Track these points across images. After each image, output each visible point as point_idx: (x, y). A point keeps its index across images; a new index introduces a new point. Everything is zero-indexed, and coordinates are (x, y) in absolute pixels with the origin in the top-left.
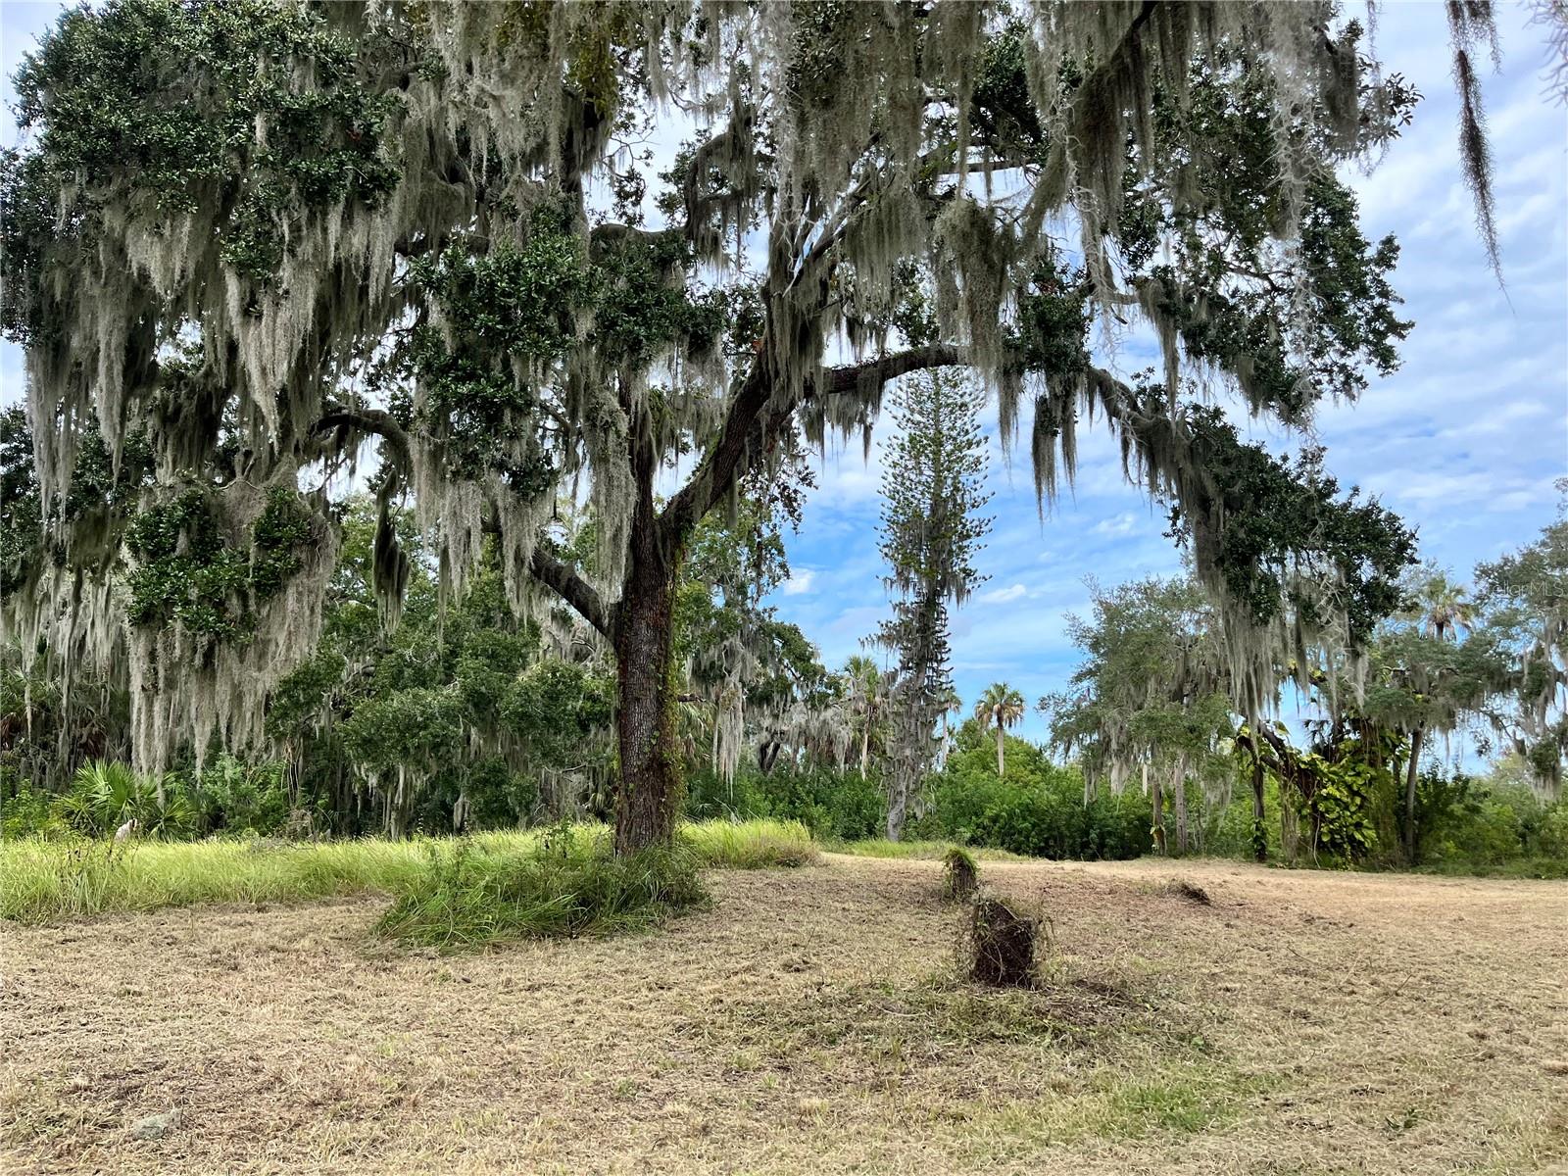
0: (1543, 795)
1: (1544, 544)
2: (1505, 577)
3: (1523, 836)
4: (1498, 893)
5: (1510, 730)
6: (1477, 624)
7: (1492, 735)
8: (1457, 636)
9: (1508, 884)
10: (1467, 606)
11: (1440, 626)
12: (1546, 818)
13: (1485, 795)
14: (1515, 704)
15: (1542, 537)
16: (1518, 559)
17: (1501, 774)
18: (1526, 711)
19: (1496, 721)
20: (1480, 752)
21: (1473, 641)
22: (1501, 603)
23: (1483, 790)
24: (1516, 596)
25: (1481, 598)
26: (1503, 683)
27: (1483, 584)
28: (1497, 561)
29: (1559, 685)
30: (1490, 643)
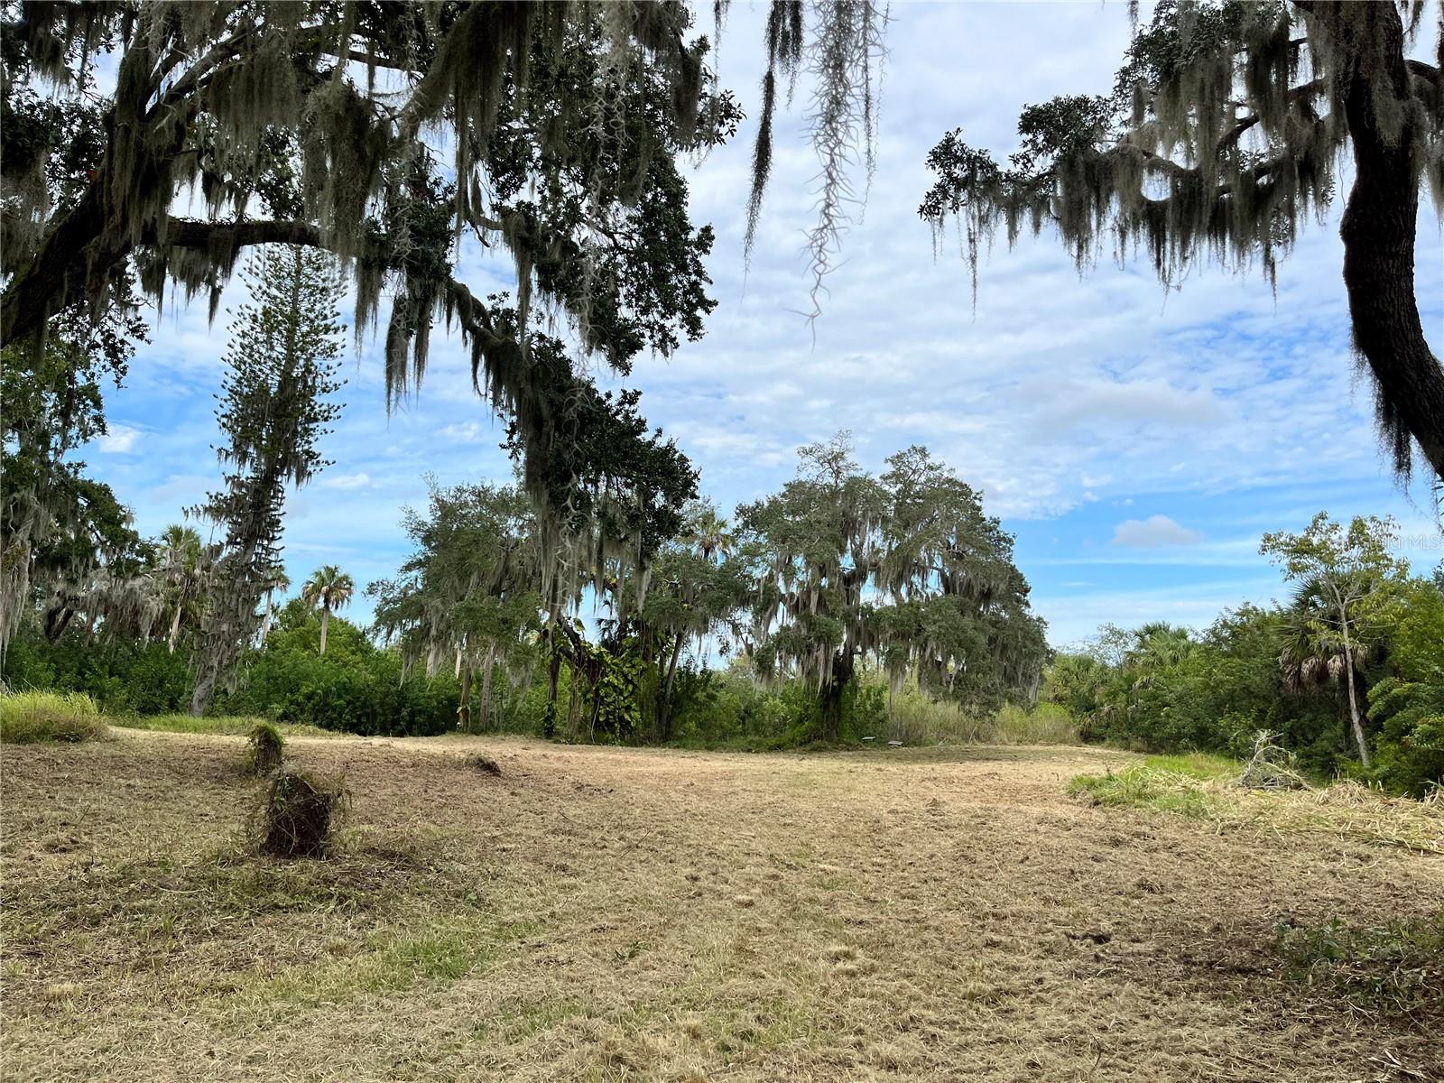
0: (760, 688)
1: (784, 495)
2: (755, 517)
3: (743, 719)
4: (721, 763)
5: (744, 636)
6: (733, 551)
7: (731, 639)
8: (718, 559)
9: (728, 756)
10: (727, 536)
11: (707, 551)
12: (760, 705)
13: (722, 686)
14: (750, 617)
15: (784, 490)
16: (766, 504)
17: (734, 669)
18: (756, 622)
19: (736, 629)
20: (721, 652)
21: (727, 564)
22: (751, 537)
23: (720, 682)
24: (761, 532)
25: (737, 531)
26: (744, 600)
27: (740, 521)
28: (752, 504)
29: (781, 605)
30: (739, 568)
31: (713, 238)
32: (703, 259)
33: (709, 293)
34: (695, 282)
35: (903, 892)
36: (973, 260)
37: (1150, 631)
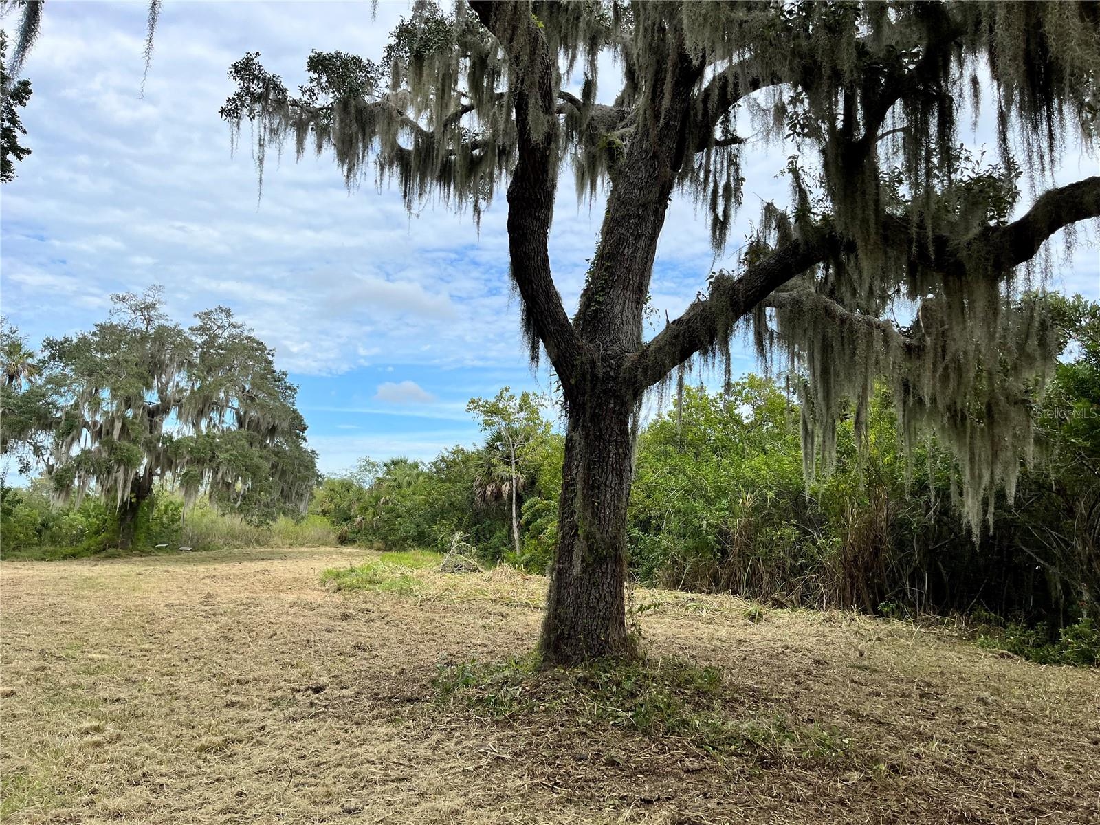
0: (58, 504)
1: (94, 334)
2: (62, 351)
3: (39, 532)
4: (10, 571)
5: (46, 458)
6: (39, 381)
7: (32, 460)
8: (23, 385)
9: (18, 565)
10: (34, 366)
11: (11, 378)
12: (58, 519)
13: (18, 502)
14: (52, 440)
15: (94, 329)
16: (75, 340)
17: (35, 486)
18: (57, 445)
19: (37, 450)
20: (21, 471)
21: (31, 392)
22: (57, 368)
23: (18, 497)
24: (68, 365)
25: (43, 361)
26: (46, 423)
27: (47, 353)
28: (60, 339)
29: (85, 430)
30: (44, 395)
31: (30, 92)
32: (18, 109)
33: (22, 140)
34: (8, 129)
35: (164, 671)
36: (261, 161)
37: (395, 463)
